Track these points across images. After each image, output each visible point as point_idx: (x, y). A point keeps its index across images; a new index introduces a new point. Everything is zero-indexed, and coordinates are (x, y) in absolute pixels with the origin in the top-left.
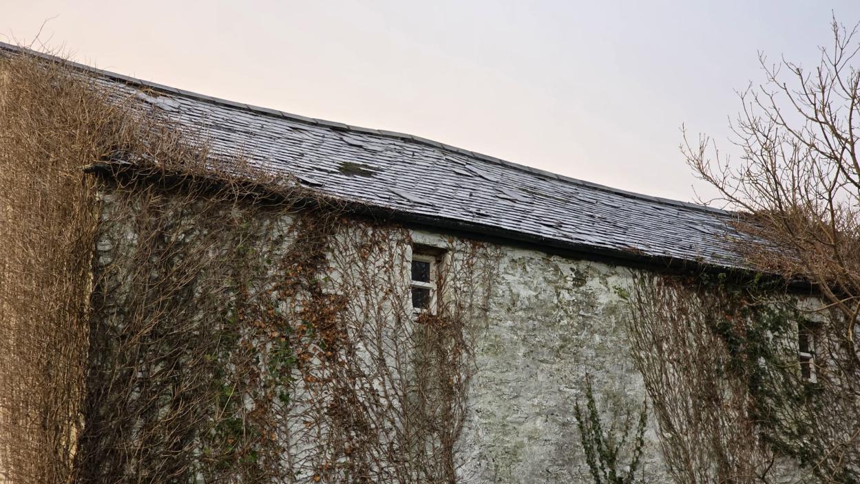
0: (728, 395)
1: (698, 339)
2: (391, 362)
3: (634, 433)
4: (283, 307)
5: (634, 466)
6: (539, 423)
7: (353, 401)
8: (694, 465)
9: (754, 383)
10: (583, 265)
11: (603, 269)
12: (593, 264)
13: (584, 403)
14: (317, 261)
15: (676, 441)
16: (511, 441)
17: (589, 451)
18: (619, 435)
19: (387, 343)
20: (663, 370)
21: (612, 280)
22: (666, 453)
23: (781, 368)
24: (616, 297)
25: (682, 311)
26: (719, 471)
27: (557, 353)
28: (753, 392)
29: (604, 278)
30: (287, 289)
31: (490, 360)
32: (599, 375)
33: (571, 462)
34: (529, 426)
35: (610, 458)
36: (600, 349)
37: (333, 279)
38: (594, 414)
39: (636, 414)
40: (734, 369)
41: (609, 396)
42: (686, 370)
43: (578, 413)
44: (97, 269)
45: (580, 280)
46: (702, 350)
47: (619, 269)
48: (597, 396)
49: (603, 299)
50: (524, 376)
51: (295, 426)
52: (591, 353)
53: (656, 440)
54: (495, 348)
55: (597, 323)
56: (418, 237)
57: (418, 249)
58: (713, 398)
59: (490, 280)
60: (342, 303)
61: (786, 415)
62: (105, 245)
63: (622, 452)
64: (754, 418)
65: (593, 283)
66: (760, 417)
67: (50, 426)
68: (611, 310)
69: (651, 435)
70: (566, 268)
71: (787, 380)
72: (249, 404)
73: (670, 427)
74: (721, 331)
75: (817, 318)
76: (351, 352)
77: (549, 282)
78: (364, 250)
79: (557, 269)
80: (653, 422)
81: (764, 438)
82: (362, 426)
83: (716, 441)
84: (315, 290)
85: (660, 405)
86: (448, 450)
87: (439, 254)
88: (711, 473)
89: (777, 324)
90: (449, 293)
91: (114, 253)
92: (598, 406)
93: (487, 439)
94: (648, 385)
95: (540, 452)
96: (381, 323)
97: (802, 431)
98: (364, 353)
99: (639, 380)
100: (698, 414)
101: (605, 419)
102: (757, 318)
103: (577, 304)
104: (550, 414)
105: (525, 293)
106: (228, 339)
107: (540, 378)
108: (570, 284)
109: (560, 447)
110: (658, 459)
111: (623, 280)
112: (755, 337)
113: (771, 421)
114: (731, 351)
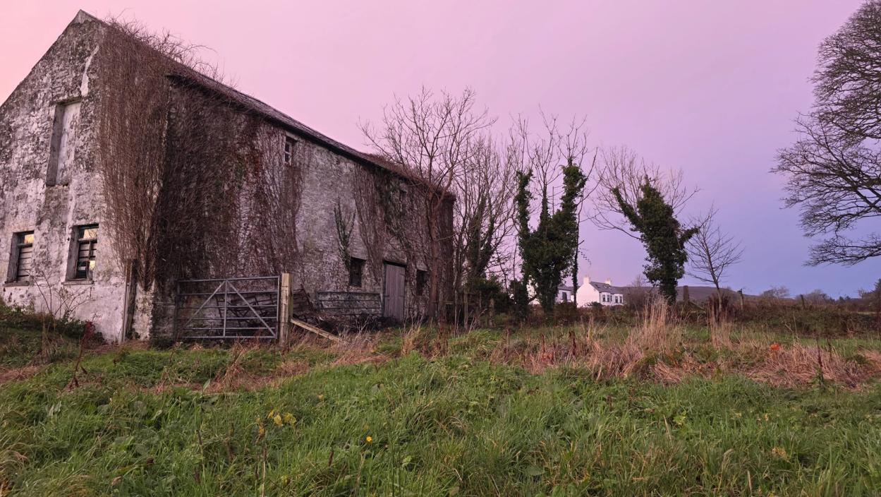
0: (379, 212)
1: (372, 191)
2: (276, 180)
3: (351, 220)
4: (240, 151)
5: (350, 232)
6: (323, 212)
7: (263, 193)
8: (368, 234)
9: (386, 209)
10: (339, 157)
11: (346, 159)
12: (343, 158)
13: (337, 207)
14: (253, 136)
15: (363, 225)
16: (314, 217)
17: (337, 224)
18: (347, 220)
19: (276, 172)
20: (362, 200)
21: (348, 164)
22: (360, 229)
23: (394, 205)
24: (349, 171)
25: (368, 180)
26: (375, 237)
27: (330, 187)
28: (386, 213)
29: (346, 163)
30: (242, 144)
31: (308, 185)
32: (342, 198)
33: (332, 227)
34: (320, 212)
35: (344, 228)
36: (343, 188)
37: (259, 143)
38: (340, 212)
39: (352, 214)
40: (381, 202)
41: (345, 206)
42: (368, 201)
43: (335, 210)
44: (169, 120)
45: (338, 162)
46: (373, 195)
47: (350, 161)
48: (341, 205)
49: (345, 171)
50: (319, 194)
51: (243, 200)
52: (340, 189)
53: (357, 224)
54: (311, 181)
55: (343, 179)
56: (288, 134)
57: (288, 139)
58: (374, 212)
59: (310, 156)
60: (261, 154)
61: (394, 221)
62: (173, 110)
63: (348, 226)
64: (385, 220)
65: (342, 164)
66: (387, 221)
68: (347, 175)
69: (356, 222)
70: (334, 156)
71: (395, 210)
72: (226, 188)
73: (362, 220)
74: (378, 189)
75: (405, 190)
76: (263, 173)
77: (329, 161)
78: (270, 135)
79: (331, 157)
80: (357, 217)
81: (388, 228)
82: (265, 203)
83: (374, 227)
84: (252, 147)
85: (359, 212)
86: (294, 216)
87: (294, 142)
88: (373, 238)
89: (394, 190)
90: (296, 158)
91: (177, 114)
92: (341, 208)
93: (306, 215)
94: (356, 204)
95: (322, 222)
96: (274, 164)
97: (398, 228)
98: (268, 175)
99: (354, 202)
100: (370, 217)
101: (343, 214)
102: (389, 187)
103: (337, 170)
104: (327, 209)
105: (321, 163)
106: (219, 159)
107: (325, 195)
108: (335, 163)
109: (329, 222)
110: (358, 230)
111: (351, 165)
112: (387, 193)
113: (390, 223)
114: (381, 197)
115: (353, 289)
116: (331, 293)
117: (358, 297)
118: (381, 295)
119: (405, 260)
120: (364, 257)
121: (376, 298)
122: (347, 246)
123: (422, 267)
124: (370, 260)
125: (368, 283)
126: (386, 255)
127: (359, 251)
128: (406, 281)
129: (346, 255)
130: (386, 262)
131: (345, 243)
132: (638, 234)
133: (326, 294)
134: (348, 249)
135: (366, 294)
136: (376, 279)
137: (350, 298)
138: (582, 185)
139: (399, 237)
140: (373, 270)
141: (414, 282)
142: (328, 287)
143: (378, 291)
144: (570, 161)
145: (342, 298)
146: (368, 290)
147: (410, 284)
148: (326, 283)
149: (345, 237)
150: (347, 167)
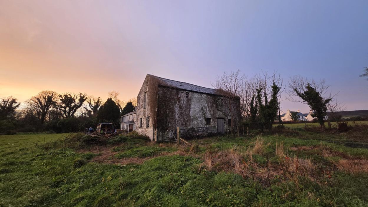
0: (214, 106)
1: (212, 101)
2: (184, 103)
3: (206, 109)
4: (175, 98)
5: (206, 112)
7: (181, 106)
8: (211, 112)
9: (217, 105)
11: (203, 94)
13: (201, 106)
14: (178, 94)
15: (210, 110)
16: (195, 110)
17: (202, 110)
19: (184, 101)
20: (209, 103)
23: (219, 103)
25: (210, 98)
26: (213, 112)
27: (199, 102)
30: (175, 96)
31: (193, 102)
32: (203, 104)
33: (200, 112)
34: (196, 108)
35: (204, 111)
36: (203, 102)
37: (179, 95)
39: (206, 107)
40: (215, 103)
41: (204, 106)
42: (211, 103)
43: (201, 107)
44: (158, 95)
45: (201, 95)
49: (203, 97)
50: (196, 104)
51: (176, 108)
54: (194, 101)
55: (203, 99)
56: (187, 92)
57: (187, 93)
59: (193, 95)
60: (180, 97)
61: (219, 107)
62: (159, 92)
64: (217, 108)
65: (202, 96)
66: (217, 107)
67: (154, 108)
68: (204, 98)
69: (207, 109)
70: (200, 94)
72: (172, 107)
74: (214, 100)
75: (222, 99)
76: (181, 102)
77: (198, 96)
78: (182, 93)
80: (208, 108)
81: (217, 109)
82: (182, 108)
83: (213, 110)
84: (178, 96)
85: (208, 107)
86: (189, 110)
87: (189, 93)
89: (219, 99)
90: (189, 96)
91: (160, 93)
93: (193, 109)
95: (197, 111)
96: (183, 99)
97: (221, 109)
98: (182, 102)
99: (206, 104)
100: (212, 107)
101: (203, 108)
104: (198, 107)
105: (196, 96)
106: (170, 101)
107: (198, 104)
109: (199, 110)
110: (208, 111)
111: (205, 95)
112: (217, 100)
113: (218, 108)
114: (215, 102)
115: (208, 126)
116: (201, 127)
117: (209, 128)
118: (217, 127)
119: (224, 117)
120: (211, 118)
121: (215, 128)
122: (205, 115)
123: (229, 118)
124: (212, 118)
125: (212, 124)
126: (217, 116)
127: (209, 116)
128: (224, 123)
129: (205, 118)
130: (217, 118)
131: (204, 114)
132: (306, 102)
133: (200, 128)
134: (206, 116)
135: (212, 127)
136: (215, 123)
137: (207, 128)
138: (279, 91)
139: (221, 111)
140: (214, 121)
141: (227, 123)
142: (200, 126)
143: (215, 126)
144: (274, 84)
145: (204, 128)
146: (212, 126)
147: (226, 123)
148: (200, 125)
149: (204, 113)
150: (204, 96)
